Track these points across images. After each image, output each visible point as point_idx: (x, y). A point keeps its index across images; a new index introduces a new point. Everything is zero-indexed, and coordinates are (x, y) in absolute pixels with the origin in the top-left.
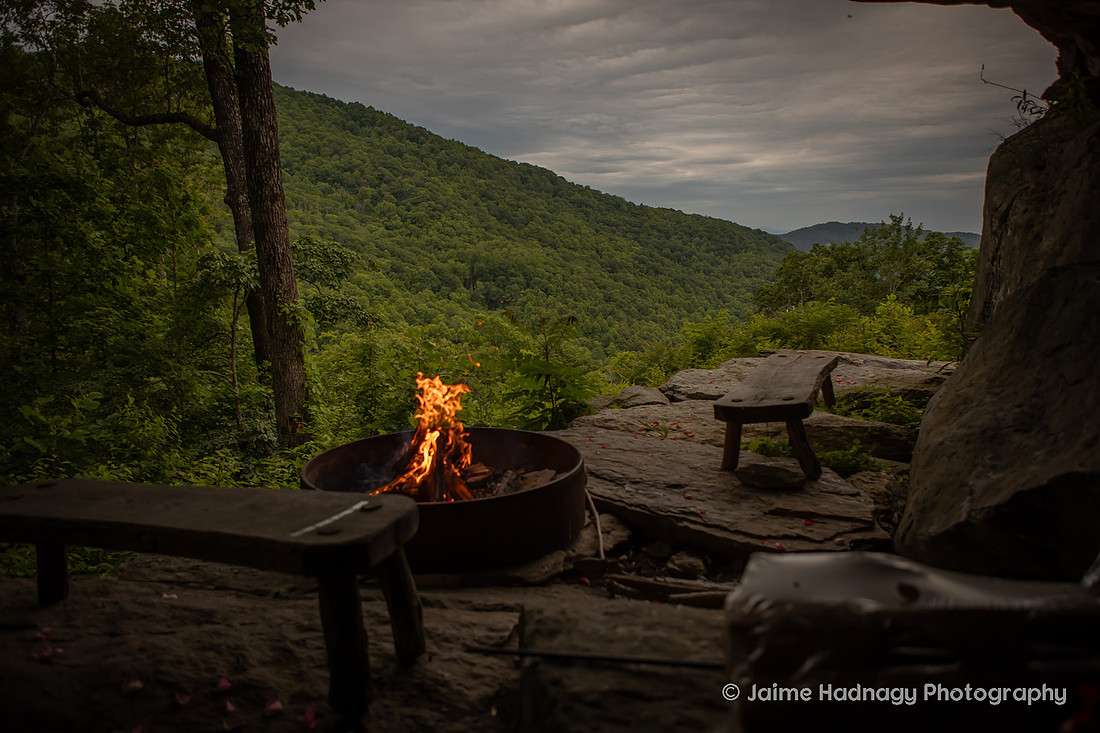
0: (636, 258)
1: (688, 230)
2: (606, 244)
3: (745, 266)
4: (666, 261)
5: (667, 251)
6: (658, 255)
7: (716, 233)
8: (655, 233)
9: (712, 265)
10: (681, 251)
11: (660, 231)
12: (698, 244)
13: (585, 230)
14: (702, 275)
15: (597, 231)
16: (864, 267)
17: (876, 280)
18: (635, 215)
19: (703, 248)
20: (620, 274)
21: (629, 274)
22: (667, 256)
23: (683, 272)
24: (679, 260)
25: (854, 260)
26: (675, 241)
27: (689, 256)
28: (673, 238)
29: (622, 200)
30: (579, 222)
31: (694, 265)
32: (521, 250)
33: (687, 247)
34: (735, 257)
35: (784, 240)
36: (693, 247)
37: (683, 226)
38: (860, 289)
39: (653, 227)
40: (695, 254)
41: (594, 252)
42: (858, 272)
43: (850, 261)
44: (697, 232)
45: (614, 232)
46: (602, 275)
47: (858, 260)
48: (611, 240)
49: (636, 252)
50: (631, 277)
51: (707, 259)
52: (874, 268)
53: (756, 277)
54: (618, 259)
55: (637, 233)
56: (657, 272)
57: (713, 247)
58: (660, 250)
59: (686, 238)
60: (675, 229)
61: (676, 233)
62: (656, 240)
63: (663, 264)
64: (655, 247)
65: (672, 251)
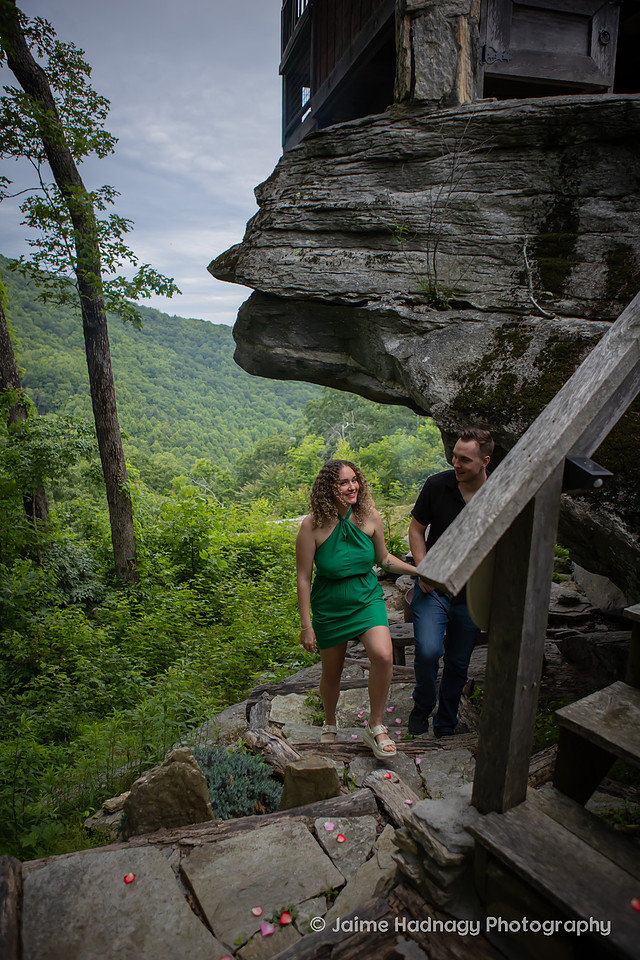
0: (172, 365)
1: (216, 339)
2: (145, 352)
4: (200, 366)
5: (200, 357)
6: (192, 361)
8: (188, 341)
10: (212, 357)
11: (192, 339)
12: (226, 351)
13: (126, 339)
14: (231, 378)
15: (136, 340)
18: (170, 325)
20: (160, 379)
21: (167, 378)
22: (200, 362)
23: (215, 376)
24: (211, 365)
26: (206, 348)
27: (219, 361)
28: (204, 345)
29: (158, 312)
30: (120, 332)
31: (224, 370)
32: (66, 358)
33: (217, 354)
37: (212, 335)
39: (186, 336)
40: (223, 359)
41: (135, 359)
44: (224, 340)
45: (151, 340)
46: (143, 380)
48: (149, 348)
49: (172, 359)
50: (169, 381)
54: (157, 365)
55: (172, 341)
56: (192, 376)
58: (194, 357)
59: (215, 346)
60: (206, 338)
61: (207, 342)
62: (189, 347)
63: (197, 369)
64: (189, 354)
65: (204, 357)
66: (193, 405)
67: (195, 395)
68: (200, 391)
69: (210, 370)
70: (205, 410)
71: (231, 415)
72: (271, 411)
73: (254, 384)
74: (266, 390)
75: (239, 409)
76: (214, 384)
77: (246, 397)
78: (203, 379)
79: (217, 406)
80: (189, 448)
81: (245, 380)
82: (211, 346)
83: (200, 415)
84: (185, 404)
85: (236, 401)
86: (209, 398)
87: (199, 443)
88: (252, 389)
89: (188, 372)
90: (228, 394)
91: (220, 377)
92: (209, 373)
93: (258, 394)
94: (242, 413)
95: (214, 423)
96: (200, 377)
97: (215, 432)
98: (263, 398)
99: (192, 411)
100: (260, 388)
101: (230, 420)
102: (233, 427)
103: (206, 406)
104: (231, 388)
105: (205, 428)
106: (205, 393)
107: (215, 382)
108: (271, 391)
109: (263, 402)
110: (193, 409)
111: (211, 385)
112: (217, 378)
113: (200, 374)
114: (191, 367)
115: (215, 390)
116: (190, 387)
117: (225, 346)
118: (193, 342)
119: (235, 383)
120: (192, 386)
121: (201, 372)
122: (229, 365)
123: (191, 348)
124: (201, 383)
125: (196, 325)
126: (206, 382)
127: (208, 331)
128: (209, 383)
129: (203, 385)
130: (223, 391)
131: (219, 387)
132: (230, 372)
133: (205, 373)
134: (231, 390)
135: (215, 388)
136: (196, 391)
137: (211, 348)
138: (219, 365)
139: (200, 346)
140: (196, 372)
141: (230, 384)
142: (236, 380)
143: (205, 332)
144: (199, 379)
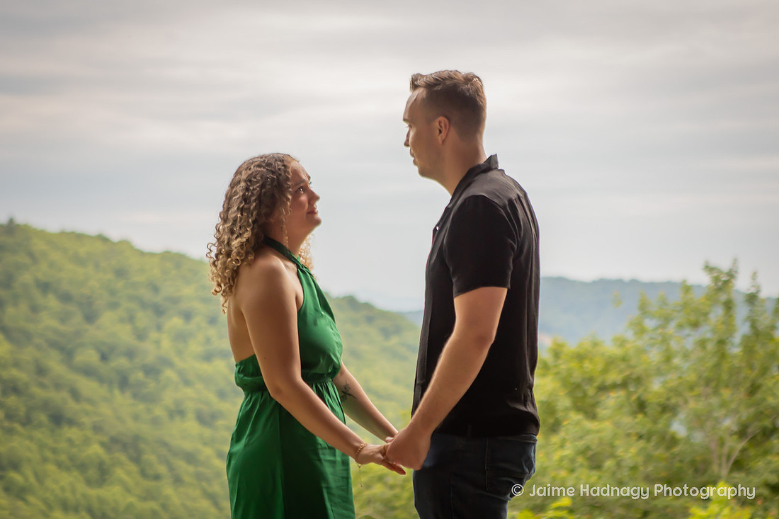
4: (87, 386)
5: (89, 356)
8: (52, 302)
12: (181, 338)
14: (192, 426)
16: (641, 406)
17: (673, 441)
19: (195, 347)
22: (88, 372)
23: (136, 418)
24: (124, 382)
25: (614, 386)
26: (111, 327)
27: (152, 372)
28: (107, 318)
31: (169, 397)
33: (148, 346)
36: (166, 344)
38: (634, 468)
39: (46, 288)
40: (171, 365)
42: (627, 420)
43: (603, 389)
47: (624, 385)
51: (207, 380)
52: (667, 409)
56: (58, 419)
58: (68, 354)
59: (143, 318)
60: (113, 293)
61: (114, 306)
62: (54, 323)
63: (75, 394)
64: (54, 345)
65: (104, 357)
67: (65, 483)
68: (82, 467)
69: (123, 400)
76: (131, 446)
78: (99, 429)
82: (131, 319)
86: (113, 492)
89: (45, 406)
90: (178, 481)
91: (155, 422)
92: (120, 410)
96: (85, 420)
104: (190, 458)
106: (102, 475)
107: (137, 438)
111: (124, 448)
112: (145, 429)
113: (87, 413)
114: (58, 386)
115: (133, 468)
116: (48, 454)
117: (176, 322)
118: (71, 308)
119: (205, 444)
120: (54, 451)
121: (88, 407)
122: (187, 383)
123: (62, 328)
124: (87, 442)
125: (83, 251)
126: (105, 439)
127: (120, 273)
128: (114, 443)
129: (95, 450)
130: (162, 469)
131: (149, 457)
132: (190, 406)
133: (105, 410)
134: (191, 469)
135: (137, 459)
136: (68, 469)
137: (128, 328)
138: (152, 386)
139: (90, 318)
140: (71, 406)
141: (187, 446)
142: (207, 432)
143: (110, 276)
144: (79, 425)
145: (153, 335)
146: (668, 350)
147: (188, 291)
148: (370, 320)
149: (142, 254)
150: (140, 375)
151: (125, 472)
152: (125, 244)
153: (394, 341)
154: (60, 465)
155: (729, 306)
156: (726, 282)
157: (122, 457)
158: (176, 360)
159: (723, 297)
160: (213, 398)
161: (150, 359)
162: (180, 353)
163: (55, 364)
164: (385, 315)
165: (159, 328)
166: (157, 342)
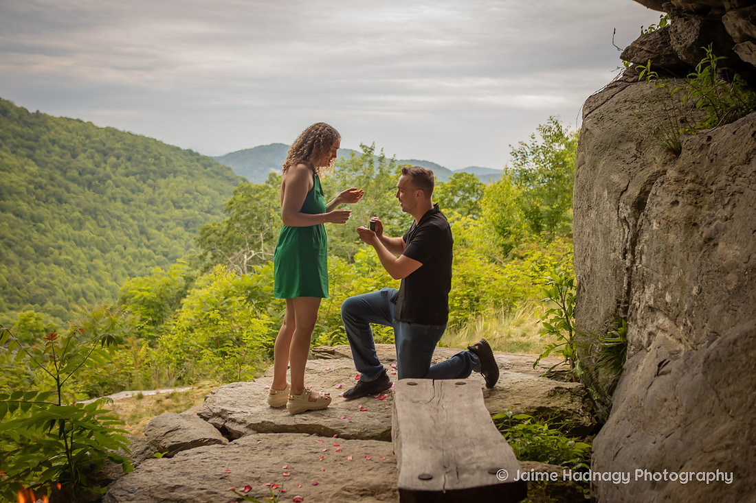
0: (31, 182)
1: (100, 147)
3: (174, 195)
4: (73, 186)
5: (75, 173)
6: (61, 178)
7: (138, 152)
8: (57, 148)
9: (133, 192)
10: (93, 173)
11: (63, 147)
12: (115, 166)
14: (119, 204)
18: (29, 125)
19: (121, 170)
20: (10, 203)
21: (21, 202)
22: (73, 180)
23: (95, 201)
24: (90, 185)
26: (83, 161)
27: (102, 181)
28: (82, 156)
29: (11, 104)
31: (109, 192)
33: (100, 169)
34: (162, 182)
35: (222, 163)
36: (108, 169)
37: (94, 142)
39: (54, 142)
40: (110, 178)
44: (112, 149)
49: (30, 174)
50: (24, 207)
51: (126, 185)
53: (189, 207)
54: (6, 182)
55: (32, 149)
56: (60, 201)
57: (134, 170)
58: (64, 172)
59: (98, 157)
60: (84, 145)
61: (85, 151)
62: (57, 158)
63: (68, 190)
64: (57, 167)
65: (80, 174)
66: (61, 242)
67: (64, 228)
68: (71, 221)
69: (90, 194)
70: (78, 251)
71: (117, 258)
72: (178, 253)
73: (153, 214)
74: (172, 224)
75: (131, 249)
76: (93, 213)
77: (142, 233)
78: (78, 205)
79: (97, 246)
80: (49, 305)
81: (140, 207)
82: (92, 157)
83: (70, 258)
84: (46, 240)
85: (126, 238)
86: (85, 233)
87: (65, 299)
88: (151, 221)
89: (54, 194)
90: (113, 228)
91: (104, 202)
92: (88, 197)
93: (159, 228)
94: (135, 256)
95: (91, 269)
96: (72, 201)
97: (91, 283)
98: (167, 235)
99: (56, 252)
100: (164, 220)
101: (115, 265)
102: (120, 276)
103: (80, 244)
104: (119, 218)
105: (77, 277)
106: (80, 225)
107: (95, 209)
108: (178, 224)
109: (166, 240)
110: (60, 248)
111: (90, 213)
112: (99, 205)
113: (73, 198)
114: (60, 186)
115: (94, 222)
116: (55, 215)
117: (113, 159)
118: (65, 151)
119: (125, 212)
120: (59, 214)
121: (74, 195)
122: (117, 186)
123: (61, 160)
124: (73, 211)
125: (70, 126)
126: (81, 209)
127: (88, 137)
128: (85, 211)
129: (77, 214)
130: (107, 223)
131: (101, 217)
132: (118, 196)
133: (81, 196)
134: (119, 223)
135: (95, 218)
136: (65, 223)
137: (91, 160)
138: (102, 186)
139: (74, 156)
140: (66, 195)
141: (118, 213)
142: (126, 207)
143: (83, 137)
144: (70, 204)
145: (103, 165)
146: (345, 180)
147: (118, 145)
148: (198, 160)
149: (98, 128)
150: (97, 182)
151: (90, 224)
152: (90, 123)
153: (209, 169)
154: (61, 221)
155: (371, 162)
156: (370, 152)
157: (90, 217)
158: (112, 175)
159: (369, 159)
160: (129, 193)
161: (101, 175)
162: (114, 172)
163: (58, 176)
164: (205, 158)
165: (105, 162)
166: (105, 168)
